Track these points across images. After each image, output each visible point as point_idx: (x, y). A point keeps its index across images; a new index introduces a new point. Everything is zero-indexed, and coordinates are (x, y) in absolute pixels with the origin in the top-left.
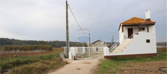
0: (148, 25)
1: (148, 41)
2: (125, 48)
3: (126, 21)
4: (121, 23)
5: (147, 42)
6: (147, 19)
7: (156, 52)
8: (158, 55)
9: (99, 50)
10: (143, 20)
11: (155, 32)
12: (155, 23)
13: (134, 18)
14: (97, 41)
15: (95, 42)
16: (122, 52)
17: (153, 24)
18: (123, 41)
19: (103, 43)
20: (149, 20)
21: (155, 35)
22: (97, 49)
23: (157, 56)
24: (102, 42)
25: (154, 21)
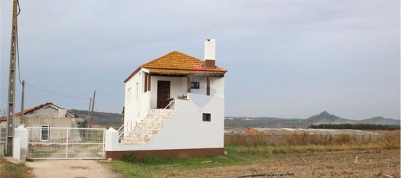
0: (210, 78)
1: (207, 117)
2: (155, 132)
3: (155, 61)
4: (142, 64)
5: (204, 120)
6: (207, 61)
7: (222, 146)
8: (226, 153)
9: (51, 136)
10: (197, 61)
11: (223, 97)
12: (226, 72)
13: (174, 53)
14: (42, 106)
15: (37, 108)
16: (147, 143)
17: (221, 75)
18: (146, 113)
19: (62, 113)
20: (210, 63)
21: (223, 103)
22: (44, 132)
23: (223, 154)
24: (60, 110)
25: (224, 69)
